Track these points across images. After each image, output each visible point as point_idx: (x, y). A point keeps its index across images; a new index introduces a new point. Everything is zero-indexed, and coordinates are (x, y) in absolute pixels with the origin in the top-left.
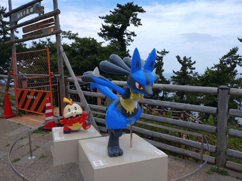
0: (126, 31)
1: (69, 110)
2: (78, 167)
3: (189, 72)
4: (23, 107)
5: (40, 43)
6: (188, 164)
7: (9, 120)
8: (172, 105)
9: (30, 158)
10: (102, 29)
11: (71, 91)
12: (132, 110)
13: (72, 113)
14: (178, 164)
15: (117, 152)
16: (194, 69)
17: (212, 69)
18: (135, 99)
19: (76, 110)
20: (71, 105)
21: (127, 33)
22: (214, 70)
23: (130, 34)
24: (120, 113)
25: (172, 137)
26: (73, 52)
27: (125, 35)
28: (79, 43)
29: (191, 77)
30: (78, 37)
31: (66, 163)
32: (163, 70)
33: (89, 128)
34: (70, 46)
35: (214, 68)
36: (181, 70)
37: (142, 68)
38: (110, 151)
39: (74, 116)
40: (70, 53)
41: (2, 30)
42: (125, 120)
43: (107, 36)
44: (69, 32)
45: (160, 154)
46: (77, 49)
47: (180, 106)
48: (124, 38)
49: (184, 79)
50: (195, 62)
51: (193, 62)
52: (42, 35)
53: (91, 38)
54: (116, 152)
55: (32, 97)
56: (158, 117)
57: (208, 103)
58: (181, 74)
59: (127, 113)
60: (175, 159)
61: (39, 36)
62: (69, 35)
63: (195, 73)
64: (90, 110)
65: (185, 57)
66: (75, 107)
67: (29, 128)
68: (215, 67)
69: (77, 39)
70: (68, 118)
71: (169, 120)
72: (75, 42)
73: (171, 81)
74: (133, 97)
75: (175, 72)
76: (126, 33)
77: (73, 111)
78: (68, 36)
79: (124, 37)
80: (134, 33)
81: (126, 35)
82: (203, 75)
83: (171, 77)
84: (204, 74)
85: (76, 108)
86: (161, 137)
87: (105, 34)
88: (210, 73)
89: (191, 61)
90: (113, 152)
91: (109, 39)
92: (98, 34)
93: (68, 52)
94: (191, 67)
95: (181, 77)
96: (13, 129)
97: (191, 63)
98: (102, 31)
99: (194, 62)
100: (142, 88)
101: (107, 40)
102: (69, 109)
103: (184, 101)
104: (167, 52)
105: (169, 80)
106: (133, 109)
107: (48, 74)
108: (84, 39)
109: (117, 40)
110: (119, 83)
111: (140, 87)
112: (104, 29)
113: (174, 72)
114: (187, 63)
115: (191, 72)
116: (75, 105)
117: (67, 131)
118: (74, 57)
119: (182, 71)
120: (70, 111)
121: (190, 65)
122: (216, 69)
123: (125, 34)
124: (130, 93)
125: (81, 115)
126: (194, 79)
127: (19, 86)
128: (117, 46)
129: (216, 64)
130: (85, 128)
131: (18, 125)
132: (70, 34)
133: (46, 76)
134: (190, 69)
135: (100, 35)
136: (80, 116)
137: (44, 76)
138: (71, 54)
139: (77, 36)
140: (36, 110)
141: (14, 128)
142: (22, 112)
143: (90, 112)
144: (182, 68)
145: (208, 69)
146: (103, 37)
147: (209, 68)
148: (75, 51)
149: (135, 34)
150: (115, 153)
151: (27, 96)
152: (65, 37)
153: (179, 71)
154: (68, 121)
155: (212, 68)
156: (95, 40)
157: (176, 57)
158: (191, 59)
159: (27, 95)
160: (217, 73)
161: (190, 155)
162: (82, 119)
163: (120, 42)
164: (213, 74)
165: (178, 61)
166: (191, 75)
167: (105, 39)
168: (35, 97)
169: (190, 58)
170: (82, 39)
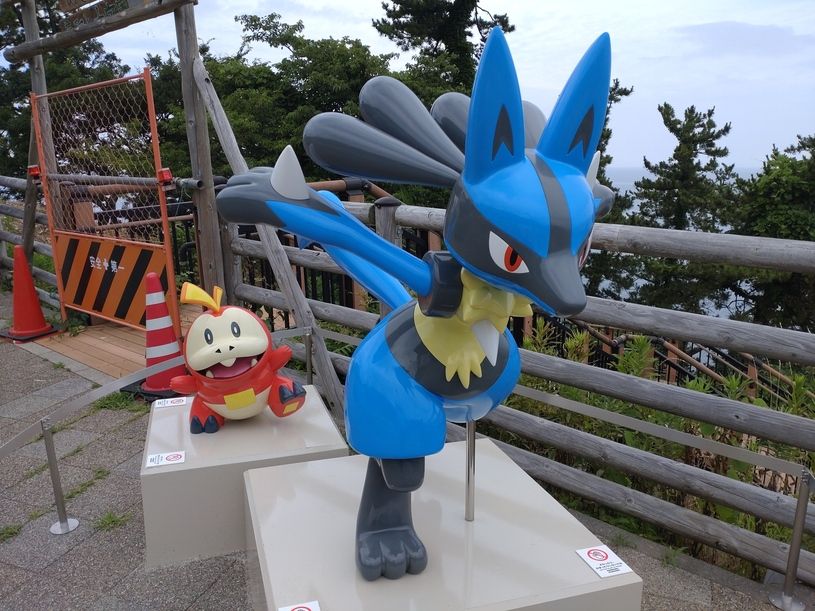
0: (476, 13)
1: (209, 337)
2: (243, 584)
3: (703, 166)
4: (79, 300)
5: (171, 62)
6: (725, 591)
7: (29, 346)
8: (661, 321)
9: (57, 528)
10: (391, 7)
11: (241, 244)
12: (472, 363)
13: (219, 351)
14: (679, 587)
15: (401, 557)
16: (723, 153)
17: (790, 155)
18: (485, 319)
19: (237, 334)
20: (216, 313)
21: (481, 21)
22: (799, 156)
23: (489, 23)
24: (413, 383)
25: (655, 462)
26: (285, 93)
27: (474, 29)
28: (306, 59)
29: (708, 183)
30: (302, 38)
31: (196, 559)
32: (608, 156)
33: (298, 408)
34: (275, 70)
35: (799, 149)
36: (675, 157)
37: (527, 151)
38: (366, 551)
39: (228, 363)
40: (275, 97)
41: (46, 17)
42: (437, 409)
43: (405, 34)
44: (272, 17)
45: (604, 574)
46: (302, 82)
47: (702, 328)
48: (469, 39)
49: (685, 191)
50: (727, 129)
51: (720, 127)
52: (123, 14)
53: (350, 42)
54: (393, 558)
55: (106, 265)
56: (597, 373)
57: (770, 280)
58: (674, 171)
59: (449, 379)
60: (666, 561)
61: (114, 18)
62: (268, 28)
63: (723, 169)
64: (315, 325)
65: (692, 110)
66: (234, 325)
67: (90, 385)
68: (803, 146)
69: (299, 45)
70: (203, 372)
71: (647, 388)
72: (292, 57)
73: (633, 198)
74: (474, 307)
75: (653, 164)
76: (476, 22)
77: (224, 341)
78: (268, 33)
79: (470, 35)
80: (507, 21)
81: (475, 27)
82: (755, 177)
83: (637, 184)
84: (762, 171)
85: (236, 330)
86: (605, 456)
87: (398, 25)
88: (782, 167)
89: (711, 124)
90: (379, 560)
91: (414, 44)
92: (375, 25)
93: (269, 95)
94: (713, 145)
95: (673, 183)
96: (30, 389)
97: (712, 130)
98: (390, 14)
99: (723, 128)
100: (523, 268)
101: (406, 49)
102: (208, 332)
103: (680, 269)
104: (625, 92)
105: (628, 193)
106: (478, 362)
107: (153, 174)
108: (325, 43)
109: (442, 46)
110: (429, 215)
111: (513, 258)
112: (398, 8)
113: (647, 164)
114: (698, 130)
115: (712, 166)
116: (235, 313)
117: (205, 423)
118: (291, 114)
119: (676, 162)
120: (210, 342)
121: (707, 140)
122: (807, 154)
123: (471, 24)
124: (460, 286)
125: (259, 357)
126: (721, 191)
127: (65, 221)
128: (442, 67)
129: (805, 135)
130: (279, 412)
131: (53, 372)
132: (275, 26)
133: (149, 184)
134: (708, 153)
135: (382, 28)
136: (254, 362)
137: (141, 184)
138: (280, 99)
139: (297, 34)
140: (122, 312)
141: (38, 385)
142: (79, 318)
143: (313, 332)
144: (678, 150)
145: (776, 153)
146: (391, 38)
147: (782, 152)
148: (293, 89)
149: (510, 24)
150: (386, 563)
151: (88, 260)
152: (257, 37)
153: (667, 162)
154: (205, 384)
155: (792, 149)
156: (366, 49)
157: (660, 109)
158: (713, 118)
159: (89, 255)
160: (810, 170)
161: (735, 544)
162: (265, 372)
163: (454, 56)
164: (794, 173)
165: (665, 123)
166: (710, 176)
167: (399, 44)
168: (114, 263)
169: (711, 113)
170: (318, 43)
